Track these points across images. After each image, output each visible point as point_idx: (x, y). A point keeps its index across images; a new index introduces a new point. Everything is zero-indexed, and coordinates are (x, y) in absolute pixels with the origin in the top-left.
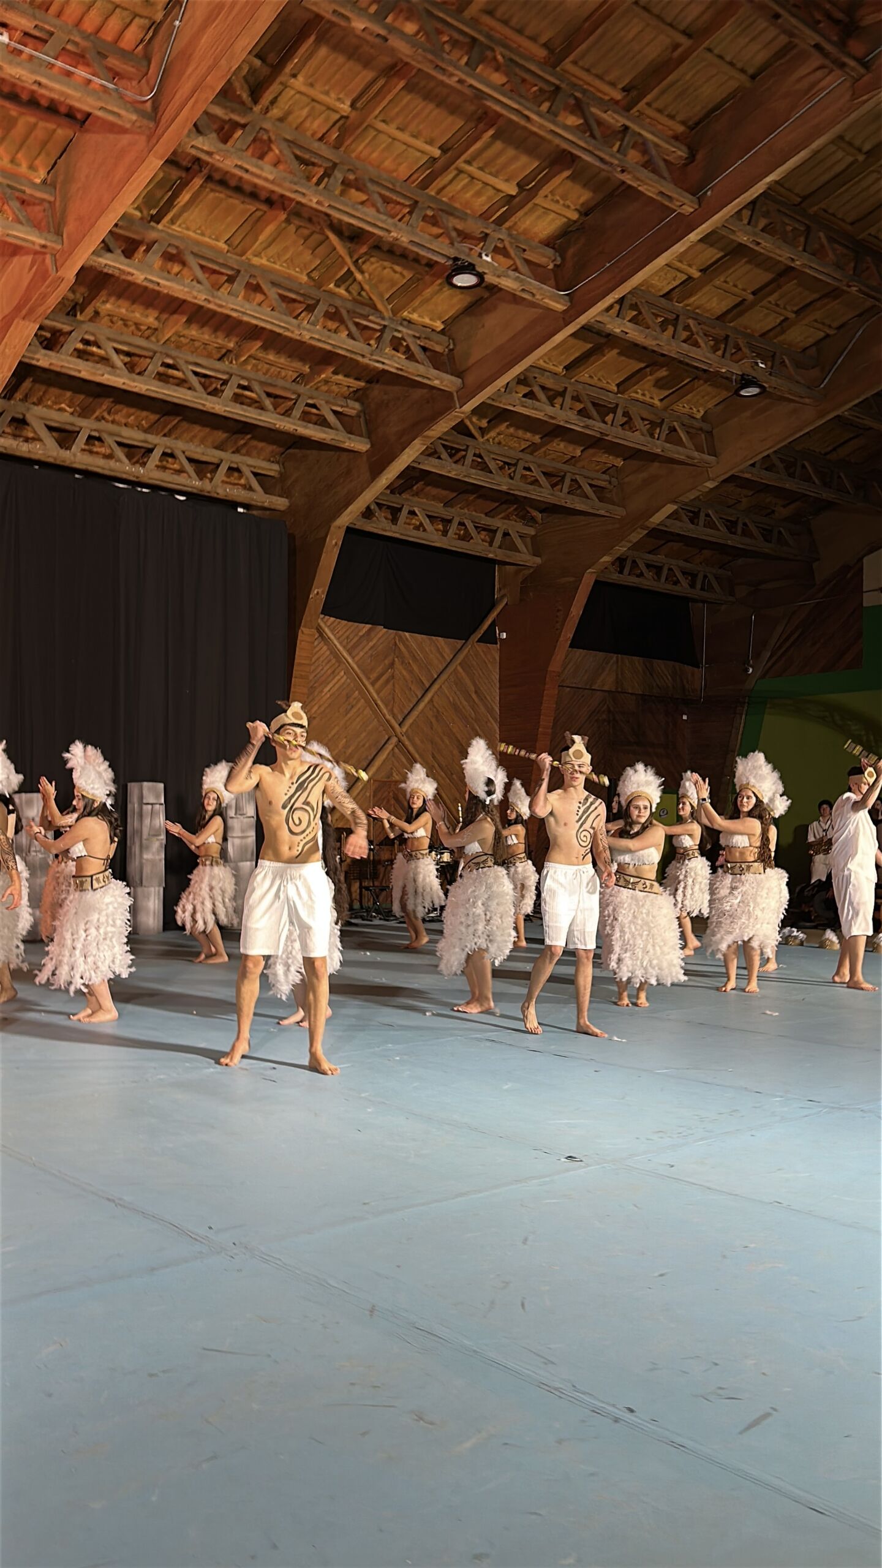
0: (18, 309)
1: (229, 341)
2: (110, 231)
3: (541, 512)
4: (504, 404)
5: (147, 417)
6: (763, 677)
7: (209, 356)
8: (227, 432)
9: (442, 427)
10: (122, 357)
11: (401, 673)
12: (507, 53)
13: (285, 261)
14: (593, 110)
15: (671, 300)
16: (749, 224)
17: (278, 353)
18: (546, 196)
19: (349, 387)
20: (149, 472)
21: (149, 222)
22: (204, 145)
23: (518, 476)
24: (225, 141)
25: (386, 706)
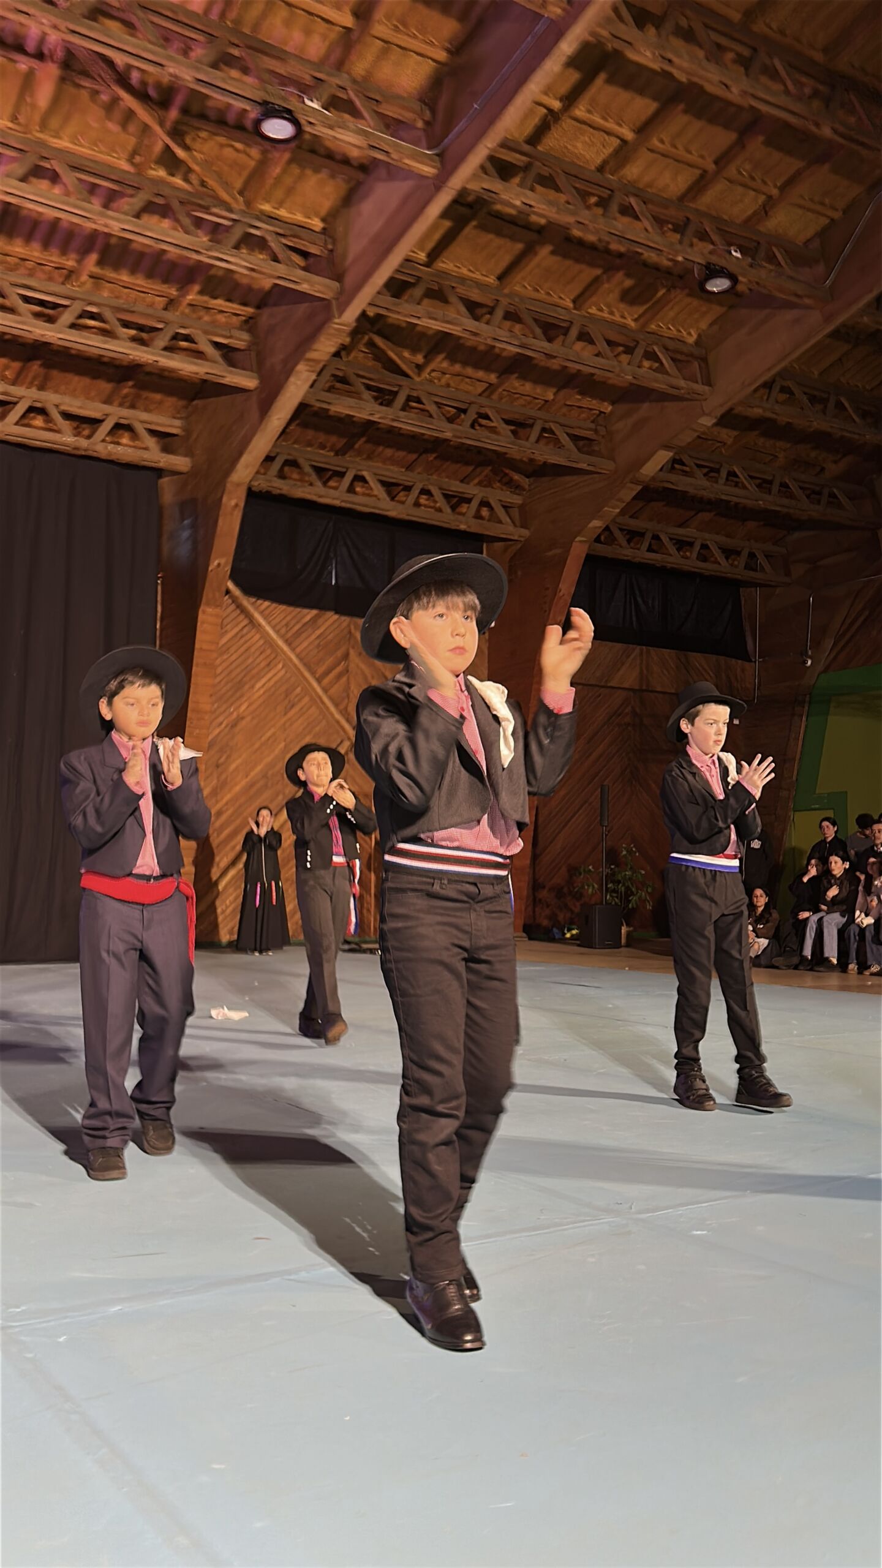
1: (67, 258)
3: (528, 477)
6: (826, 670)
7: (46, 278)
8: (109, 380)
11: (358, 666)
15: (606, 174)
17: (133, 272)
18: (386, 23)
19: (234, 314)
25: (336, 705)
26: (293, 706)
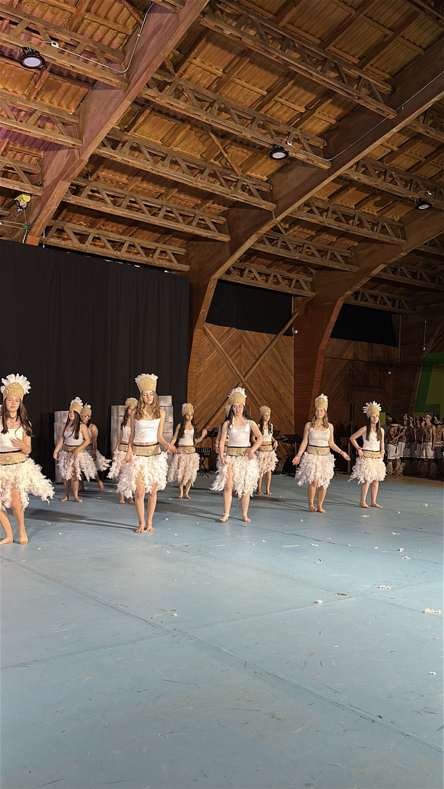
0: (61, 175)
1: (162, 189)
2: (106, 137)
3: (315, 270)
4: (298, 216)
5: (121, 227)
6: (431, 352)
7: (152, 197)
8: (160, 234)
9: (266, 228)
10: (110, 198)
11: (244, 351)
12: (300, 43)
13: (190, 149)
14: (344, 69)
15: (383, 162)
16: (423, 123)
17: (186, 194)
18: (320, 112)
19: (220, 210)
20: (123, 254)
21: (124, 132)
22: (151, 93)
23: (304, 252)
24: (161, 91)
25: (237, 368)
26: (220, 368)
